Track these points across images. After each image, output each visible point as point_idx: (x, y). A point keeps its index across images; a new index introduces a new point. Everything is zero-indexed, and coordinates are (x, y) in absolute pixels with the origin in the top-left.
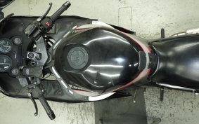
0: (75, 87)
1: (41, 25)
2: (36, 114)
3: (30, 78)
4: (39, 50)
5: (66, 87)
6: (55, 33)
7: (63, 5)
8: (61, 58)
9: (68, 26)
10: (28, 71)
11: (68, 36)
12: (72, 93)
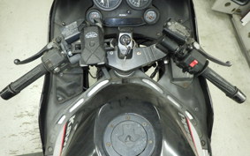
0: (69, 128)
1: (189, 51)
2: (18, 62)
3: (79, 41)
4: (137, 54)
5: (71, 110)
6: (173, 79)
7: (237, 90)
8: (127, 98)
9: (191, 102)
10: (91, 35)
11: (172, 106)
12: (60, 122)
